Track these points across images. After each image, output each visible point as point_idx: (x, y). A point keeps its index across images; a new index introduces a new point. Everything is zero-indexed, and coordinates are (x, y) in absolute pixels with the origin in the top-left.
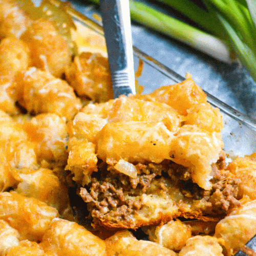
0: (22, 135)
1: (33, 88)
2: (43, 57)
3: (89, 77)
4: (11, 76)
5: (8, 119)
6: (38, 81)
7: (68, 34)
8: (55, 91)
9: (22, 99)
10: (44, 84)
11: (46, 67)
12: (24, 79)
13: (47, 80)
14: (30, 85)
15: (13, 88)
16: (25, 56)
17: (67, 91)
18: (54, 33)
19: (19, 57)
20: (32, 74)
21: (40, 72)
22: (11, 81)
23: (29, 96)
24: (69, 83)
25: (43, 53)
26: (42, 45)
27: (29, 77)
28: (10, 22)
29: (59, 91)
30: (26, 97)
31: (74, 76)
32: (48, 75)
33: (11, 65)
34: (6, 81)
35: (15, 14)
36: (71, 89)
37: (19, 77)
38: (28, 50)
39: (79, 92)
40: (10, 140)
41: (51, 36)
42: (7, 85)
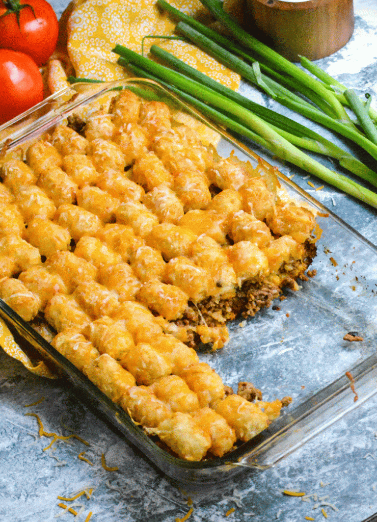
0: (224, 258)
1: (240, 225)
2: (250, 204)
3: (282, 220)
4: (224, 215)
5: (217, 246)
6: (244, 220)
7: (274, 190)
8: (255, 228)
9: (231, 233)
10: (248, 222)
11: (252, 212)
12: (234, 218)
13: (251, 220)
14: (237, 223)
15: (224, 224)
16: (238, 202)
17: (264, 229)
18: (263, 188)
19: (232, 202)
20: (240, 215)
21: (246, 214)
22: (224, 219)
23: (235, 230)
24: (268, 225)
25: (250, 201)
26: (252, 195)
27: (237, 217)
28: (232, 178)
29: (258, 229)
30: (233, 231)
31: (272, 220)
32: (253, 217)
33: (226, 207)
34: (221, 218)
35: (236, 173)
36: (268, 229)
37: (230, 216)
38: (241, 199)
39: (274, 232)
40: (216, 262)
41: (259, 190)
42: (221, 222)
